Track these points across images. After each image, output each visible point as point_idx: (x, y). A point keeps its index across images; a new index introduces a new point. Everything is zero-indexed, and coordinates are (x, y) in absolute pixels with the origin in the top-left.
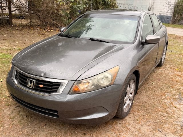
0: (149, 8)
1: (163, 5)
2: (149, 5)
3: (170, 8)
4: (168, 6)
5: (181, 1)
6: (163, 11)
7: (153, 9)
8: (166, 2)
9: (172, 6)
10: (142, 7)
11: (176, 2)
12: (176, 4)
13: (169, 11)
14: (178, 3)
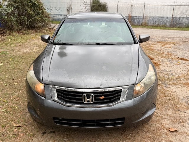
0: (68, 8)
1: (81, 5)
2: (67, 6)
3: (87, 7)
4: (85, 6)
5: (95, 1)
6: (81, 11)
7: (72, 9)
8: (82, 2)
9: (88, 6)
10: (60, 8)
11: (92, 2)
12: (92, 4)
13: (86, 10)
14: (94, 3)
